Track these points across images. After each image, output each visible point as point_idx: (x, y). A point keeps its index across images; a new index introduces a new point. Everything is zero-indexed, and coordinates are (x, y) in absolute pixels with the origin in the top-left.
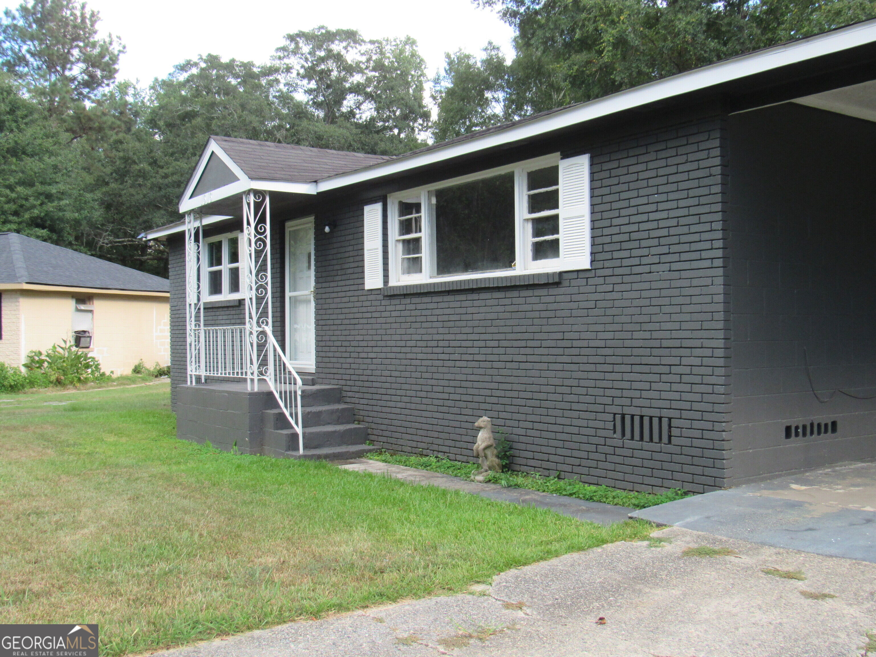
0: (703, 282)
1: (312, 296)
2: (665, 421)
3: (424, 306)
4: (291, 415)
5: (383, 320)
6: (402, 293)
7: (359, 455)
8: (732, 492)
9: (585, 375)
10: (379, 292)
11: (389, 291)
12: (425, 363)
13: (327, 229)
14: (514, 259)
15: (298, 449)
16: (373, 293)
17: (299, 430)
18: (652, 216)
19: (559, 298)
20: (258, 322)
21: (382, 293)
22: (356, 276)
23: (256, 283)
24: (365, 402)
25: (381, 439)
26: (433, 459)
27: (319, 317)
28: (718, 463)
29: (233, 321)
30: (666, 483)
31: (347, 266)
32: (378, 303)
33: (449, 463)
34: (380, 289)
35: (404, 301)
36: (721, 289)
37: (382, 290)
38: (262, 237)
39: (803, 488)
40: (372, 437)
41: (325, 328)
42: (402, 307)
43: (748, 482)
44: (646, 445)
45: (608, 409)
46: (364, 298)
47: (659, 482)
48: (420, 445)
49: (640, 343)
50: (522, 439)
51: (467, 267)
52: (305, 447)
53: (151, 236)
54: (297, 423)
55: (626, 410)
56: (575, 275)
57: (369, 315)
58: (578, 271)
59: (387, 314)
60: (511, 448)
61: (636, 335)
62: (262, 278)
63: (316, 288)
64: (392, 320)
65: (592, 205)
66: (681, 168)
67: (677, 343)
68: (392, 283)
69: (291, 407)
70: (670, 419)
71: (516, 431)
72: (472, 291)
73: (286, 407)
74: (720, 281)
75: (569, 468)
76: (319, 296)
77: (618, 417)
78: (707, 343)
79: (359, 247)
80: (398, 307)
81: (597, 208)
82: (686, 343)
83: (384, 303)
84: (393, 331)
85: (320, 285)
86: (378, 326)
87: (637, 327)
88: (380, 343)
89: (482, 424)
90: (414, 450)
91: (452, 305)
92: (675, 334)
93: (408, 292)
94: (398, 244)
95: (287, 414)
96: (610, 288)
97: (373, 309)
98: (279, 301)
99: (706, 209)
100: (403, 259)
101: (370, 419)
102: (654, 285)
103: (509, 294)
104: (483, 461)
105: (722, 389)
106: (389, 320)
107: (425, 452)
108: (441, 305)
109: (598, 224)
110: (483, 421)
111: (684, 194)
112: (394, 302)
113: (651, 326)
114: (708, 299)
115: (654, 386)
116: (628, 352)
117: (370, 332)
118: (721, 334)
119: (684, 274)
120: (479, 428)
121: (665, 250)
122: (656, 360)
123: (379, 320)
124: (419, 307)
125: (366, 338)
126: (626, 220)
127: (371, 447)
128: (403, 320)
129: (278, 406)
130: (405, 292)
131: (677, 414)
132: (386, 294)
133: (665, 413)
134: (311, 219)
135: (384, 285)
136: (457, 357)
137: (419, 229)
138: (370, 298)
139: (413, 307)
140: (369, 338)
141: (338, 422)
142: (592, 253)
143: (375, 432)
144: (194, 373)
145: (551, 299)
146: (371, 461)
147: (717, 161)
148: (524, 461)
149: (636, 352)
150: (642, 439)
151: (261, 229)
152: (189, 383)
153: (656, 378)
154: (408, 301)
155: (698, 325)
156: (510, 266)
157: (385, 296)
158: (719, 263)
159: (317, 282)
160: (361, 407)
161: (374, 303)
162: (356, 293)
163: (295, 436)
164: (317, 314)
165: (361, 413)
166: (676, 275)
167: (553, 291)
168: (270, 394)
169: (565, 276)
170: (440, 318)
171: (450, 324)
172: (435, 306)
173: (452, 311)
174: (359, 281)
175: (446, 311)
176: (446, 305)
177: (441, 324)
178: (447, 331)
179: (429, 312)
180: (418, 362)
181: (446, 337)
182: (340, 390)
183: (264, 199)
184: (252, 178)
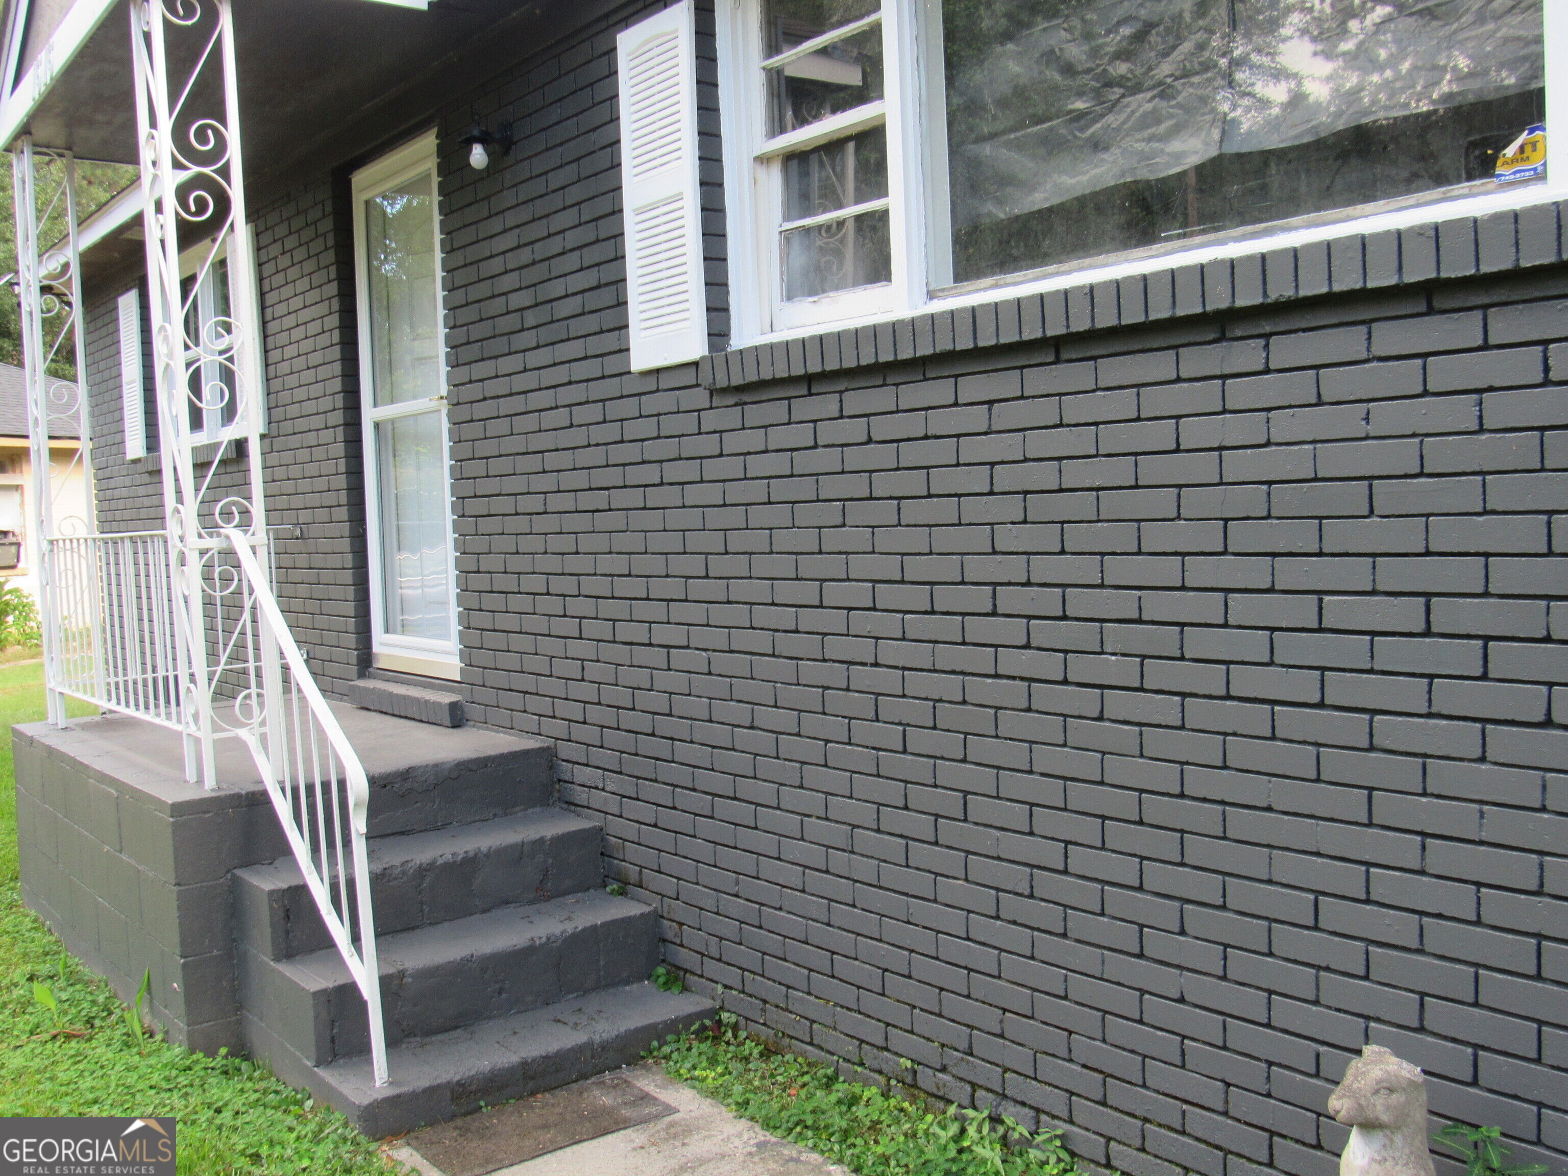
1: (444, 412)
3: (913, 425)
5: (711, 494)
6: (797, 370)
10: (688, 378)
11: (735, 368)
12: (917, 683)
13: (478, 156)
16: (666, 381)
20: (205, 517)
21: (705, 377)
22: (591, 323)
24: (647, 813)
25: (714, 969)
27: (468, 488)
31: (557, 288)
32: (688, 423)
34: (696, 364)
35: (806, 408)
37: (705, 368)
38: (207, 170)
40: (679, 960)
41: (486, 525)
42: (801, 435)
46: (629, 407)
51: (1150, 220)
57: (651, 474)
59: (731, 467)
63: (455, 385)
64: (757, 491)
68: (745, 339)
72: (1224, 323)
76: (464, 412)
79: (603, 206)
80: (780, 437)
83: (710, 420)
84: (758, 541)
85: (463, 374)
86: (692, 518)
88: (698, 589)
90: (872, 1057)
91: (1077, 409)
93: (832, 365)
94: (761, 172)
95: (322, 899)
97: (667, 449)
98: (340, 437)
100: (787, 237)
101: (668, 885)
106: (736, 492)
107: (928, 1079)
108: (1006, 415)
112: (756, 414)
117: (658, 542)
123: (694, 494)
124: (883, 428)
125: (641, 564)
128: (804, 488)
130: (814, 367)
132: (722, 382)
134: (428, 146)
135: (712, 347)
136: (1113, 669)
137: (871, 88)
138: (650, 404)
139: (855, 430)
140: (655, 565)
143: (689, 938)
146: (686, 1104)
151: (201, 135)
154: (826, 405)
157: (716, 392)
159: (454, 363)
160: (630, 830)
161: (671, 425)
162: (599, 390)
164: (458, 477)
165: (630, 855)
168: (260, 802)
170: (1005, 478)
171: (1065, 506)
172: (976, 418)
173: (1082, 440)
174: (608, 342)
175: (1039, 444)
176: (1047, 411)
177: (1012, 508)
178: (1049, 538)
179: (943, 451)
180: (888, 680)
181: (1043, 569)
182: (548, 757)
183: (211, 18)
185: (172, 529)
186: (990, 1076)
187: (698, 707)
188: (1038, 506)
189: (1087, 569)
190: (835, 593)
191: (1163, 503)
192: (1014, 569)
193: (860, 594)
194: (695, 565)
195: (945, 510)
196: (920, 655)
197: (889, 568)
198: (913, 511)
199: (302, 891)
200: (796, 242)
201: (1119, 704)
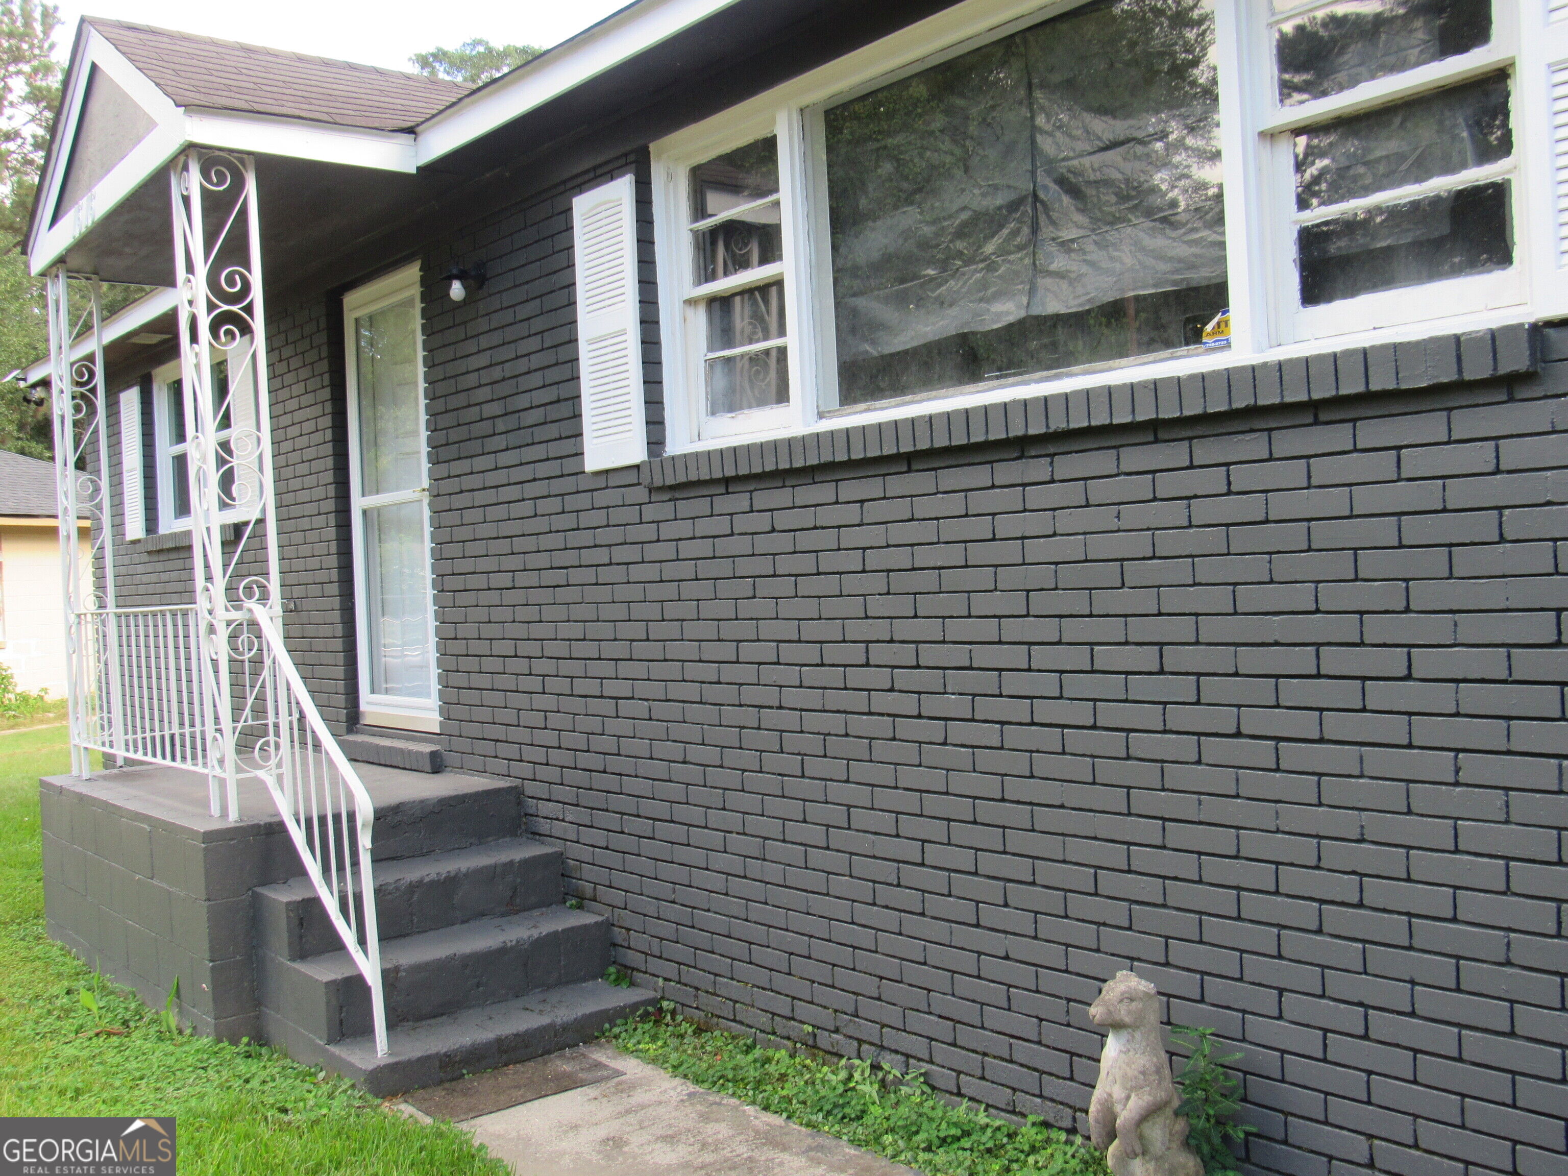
1: (426, 501)
3: (806, 518)
4: (342, 911)
5: (649, 572)
6: (717, 475)
10: (632, 478)
11: (669, 471)
12: (813, 721)
13: (457, 290)
16: (614, 481)
17: (370, 966)
19: (1517, 451)
20: (231, 593)
21: (645, 478)
22: (552, 431)
24: (599, 837)
25: (656, 965)
27: (447, 566)
31: (523, 401)
32: (631, 514)
34: (637, 467)
35: (724, 503)
37: (645, 471)
38: (235, 308)
40: (627, 959)
41: (462, 598)
42: (721, 525)
46: (583, 501)
51: (977, 364)
52: (395, 1030)
53: (35, 376)
57: (602, 556)
59: (665, 550)
62: (240, 446)
63: (435, 479)
64: (686, 570)
68: (676, 446)
71: (1266, 1032)
72: (1021, 446)
73: (327, 880)
76: (444, 503)
79: (562, 335)
80: (704, 527)
83: (650, 512)
84: (687, 609)
85: (443, 470)
86: (635, 592)
88: (640, 649)
89: (1122, 1012)
90: (782, 1026)
91: (924, 508)
93: (743, 471)
94: (690, 312)
95: (332, 908)
97: (615, 535)
100: (711, 364)
101: (617, 897)
103: (1212, 448)
106: (671, 570)
107: (825, 1040)
108: (874, 511)
110: (1128, 996)
112: (685, 508)
117: (608, 612)
120: (1109, 1027)
123: (636, 572)
124: (784, 520)
125: (594, 630)
127: (625, 995)
128: (723, 568)
129: (303, 876)
130: (730, 472)
132: (658, 482)
134: (412, 275)
135: (651, 453)
136: (952, 705)
137: (773, 253)
138: (601, 498)
139: (762, 522)
140: (605, 631)
143: (635, 940)
145: (1476, 456)
146: (630, 1067)
148: (1311, 1166)
151: (231, 282)
154: (740, 501)
156: (1197, 335)
157: (654, 490)
159: (435, 460)
160: (585, 853)
161: (618, 516)
162: (558, 486)
163: (357, 989)
164: (438, 557)
165: (588, 872)
167: (1488, 418)
168: (277, 830)
170: (874, 559)
172: (851, 514)
173: (926, 532)
174: (566, 447)
175: (899, 533)
176: (901, 509)
177: (878, 583)
178: (905, 606)
179: (827, 539)
180: (789, 719)
181: (904, 629)
182: (516, 795)
183: (239, 184)
184: (190, 107)
185: (202, 604)
186: (870, 1031)
187: (639, 747)
188: (899, 581)
189: (932, 630)
190: (749, 651)
191: (984, 577)
192: (880, 630)
193: (767, 651)
194: (638, 630)
195: (829, 584)
196: (812, 699)
197: (788, 630)
198: (807, 586)
199: (315, 903)
200: (719, 370)
201: (958, 732)
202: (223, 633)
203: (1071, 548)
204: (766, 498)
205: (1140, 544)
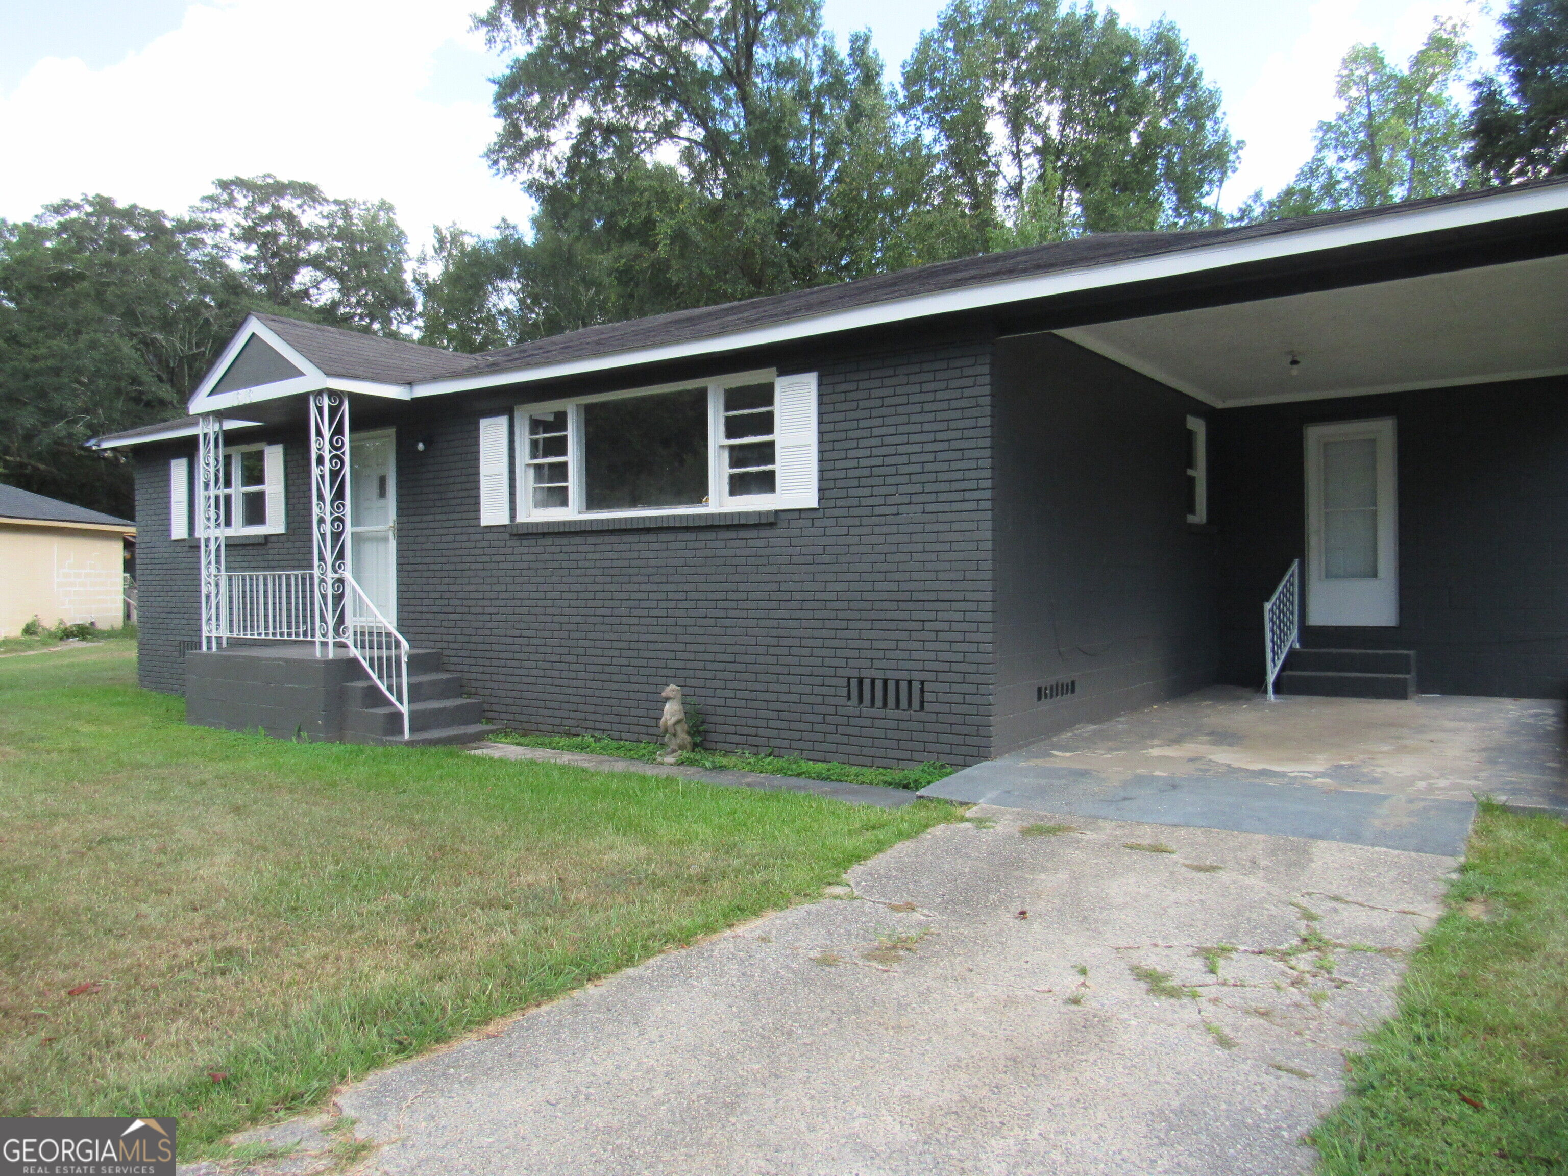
0: (965, 526)
1: (390, 531)
2: (916, 686)
3: (574, 549)
4: (390, 689)
5: (509, 565)
6: (540, 531)
7: (479, 738)
8: (999, 763)
9: (808, 633)
10: (502, 530)
11: (518, 529)
13: (421, 446)
14: (707, 494)
15: (401, 732)
16: (494, 530)
17: (404, 709)
18: (901, 449)
19: (772, 542)
20: (333, 567)
21: (507, 530)
22: (466, 508)
23: (332, 514)
24: (478, 669)
25: (503, 716)
26: (588, 739)
27: (404, 560)
28: (983, 731)
29: (253, 564)
30: (916, 756)
31: (451, 495)
32: (502, 543)
33: (614, 744)
34: (505, 526)
35: (543, 542)
36: (989, 535)
37: (508, 527)
38: (339, 453)
39: (1068, 754)
40: (491, 715)
41: (413, 574)
42: (540, 550)
43: (1009, 750)
44: (890, 713)
45: (840, 672)
46: (479, 537)
47: (908, 755)
48: (565, 722)
49: (885, 596)
50: (719, 710)
51: (634, 502)
52: (412, 730)
53: (106, 445)
54: (400, 699)
55: (864, 673)
56: (796, 515)
57: (487, 559)
58: (800, 510)
59: (516, 558)
60: (703, 722)
61: (878, 586)
62: (338, 508)
63: (399, 522)
64: (525, 565)
65: (821, 433)
66: (940, 396)
67: (933, 596)
68: (521, 518)
69: (389, 676)
70: (922, 683)
71: (710, 701)
72: (648, 530)
73: (380, 677)
74: (989, 525)
75: (786, 744)
76: (404, 533)
77: (854, 683)
78: (970, 596)
79: (473, 471)
80: (533, 550)
81: (827, 437)
82: (942, 596)
83: (509, 543)
85: (405, 519)
87: (881, 577)
88: (502, 595)
89: (671, 694)
90: (556, 729)
91: (617, 547)
92: (929, 586)
93: (551, 531)
94: (528, 469)
95: (384, 689)
96: (844, 531)
97: (494, 551)
99: (972, 443)
100: (535, 489)
101: (487, 692)
102: (903, 529)
103: (702, 536)
104: (670, 739)
105: (989, 648)
106: (519, 565)
107: (573, 731)
108: (599, 548)
109: (827, 456)
110: (672, 689)
111: (943, 426)
112: (525, 542)
113: (898, 576)
114: (973, 546)
115: (902, 645)
116: (868, 605)
117: (488, 580)
118: (989, 586)
119: (942, 517)
120: (667, 699)
121: (918, 488)
122: (905, 615)
123: (503, 566)
124: (565, 549)
125: (482, 588)
126: (867, 452)
127: (490, 727)
128: (541, 565)
129: (369, 678)
130: (545, 531)
131: (930, 676)
132: (513, 532)
133: (916, 676)
134: (392, 431)
135: (511, 521)
136: (623, 611)
137: (564, 452)
138: (489, 536)
139: (557, 549)
141: (443, 696)
142: (819, 490)
143: (494, 708)
144: (214, 634)
145: (763, 543)
146: (500, 745)
147: (987, 390)
148: (721, 738)
149: (877, 605)
150: (885, 705)
151: (337, 442)
152: (204, 648)
153: (905, 635)
154: (549, 541)
155: (960, 575)
156: (700, 502)
157: (512, 535)
158: (988, 505)
159: (399, 514)
160: (474, 676)
161: (495, 544)
162: (467, 530)
163: (399, 715)
164: (400, 556)
165: (473, 684)
166: (932, 517)
167: (764, 533)
168: (354, 662)
169: (783, 515)
170: (598, 564)
171: (613, 571)
172: (591, 548)
173: (617, 555)
174: (472, 515)
175: (606, 555)
176: (608, 548)
177: (599, 572)
178: (609, 579)
179: (582, 556)
180: (564, 619)
181: (607, 587)
182: (439, 655)
183: (341, 403)
184: (328, 374)
185: (317, 571)
186: (590, 724)
187: (501, 632)
188: (607, 571)
190: (549, 595)
191: (635, 571)
193: (556, 595)
194: (503, 588)
195: (582, 572)
196: (574, 611)
197: (565, 587)
198: (573, 572)
200: (538, 492)
201: (625, 620)
202: (330, 582)
203: (662, 562)
204: (558, 541)
205: (681, 562)
